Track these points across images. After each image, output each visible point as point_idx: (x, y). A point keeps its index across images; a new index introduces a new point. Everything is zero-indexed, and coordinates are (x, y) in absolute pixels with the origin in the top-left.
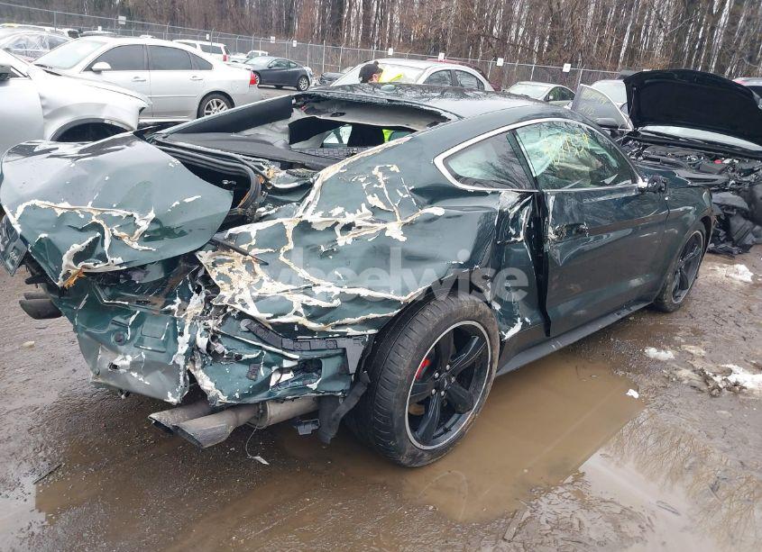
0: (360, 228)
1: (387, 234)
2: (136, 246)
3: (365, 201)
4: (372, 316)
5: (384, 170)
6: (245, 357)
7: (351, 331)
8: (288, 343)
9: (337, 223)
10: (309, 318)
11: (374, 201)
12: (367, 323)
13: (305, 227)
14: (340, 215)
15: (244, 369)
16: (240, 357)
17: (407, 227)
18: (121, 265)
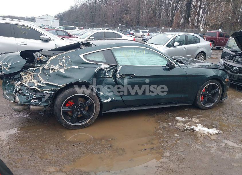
0: (55, 69)
1: (60, 71)
2: (7, 70)
3: (59, 64)
4: (52, 89)
5: (66, 57)
6: (26, 95)
7: (47, 92)
8: (34, 93)
9: (50, 68)
10: (38, 88)
11: (61, 64)
12: (52, 90)
13: (44, 69)
14: (52, 66)
15: (25, 97)
16: (25, 94)
17: (65, 70)
18: (4, 73)
